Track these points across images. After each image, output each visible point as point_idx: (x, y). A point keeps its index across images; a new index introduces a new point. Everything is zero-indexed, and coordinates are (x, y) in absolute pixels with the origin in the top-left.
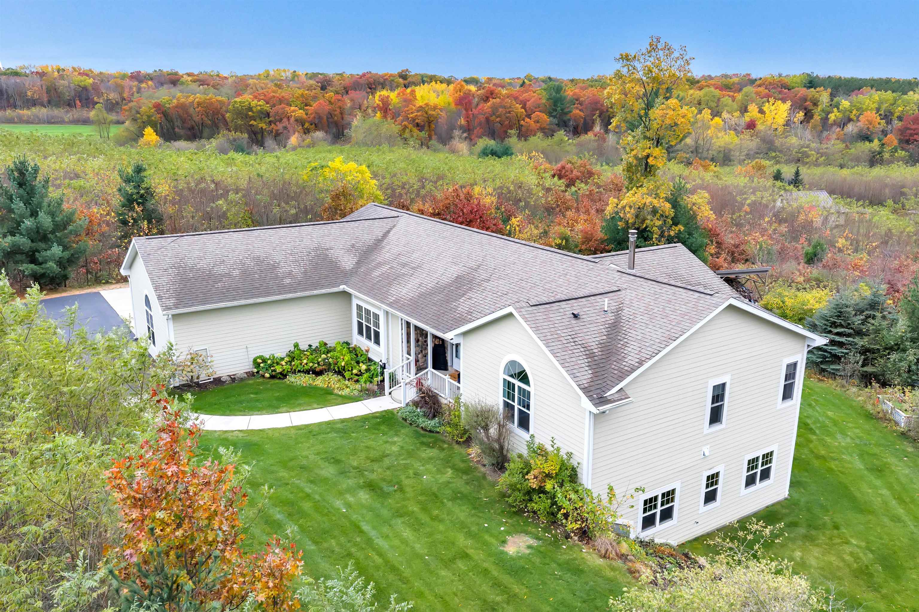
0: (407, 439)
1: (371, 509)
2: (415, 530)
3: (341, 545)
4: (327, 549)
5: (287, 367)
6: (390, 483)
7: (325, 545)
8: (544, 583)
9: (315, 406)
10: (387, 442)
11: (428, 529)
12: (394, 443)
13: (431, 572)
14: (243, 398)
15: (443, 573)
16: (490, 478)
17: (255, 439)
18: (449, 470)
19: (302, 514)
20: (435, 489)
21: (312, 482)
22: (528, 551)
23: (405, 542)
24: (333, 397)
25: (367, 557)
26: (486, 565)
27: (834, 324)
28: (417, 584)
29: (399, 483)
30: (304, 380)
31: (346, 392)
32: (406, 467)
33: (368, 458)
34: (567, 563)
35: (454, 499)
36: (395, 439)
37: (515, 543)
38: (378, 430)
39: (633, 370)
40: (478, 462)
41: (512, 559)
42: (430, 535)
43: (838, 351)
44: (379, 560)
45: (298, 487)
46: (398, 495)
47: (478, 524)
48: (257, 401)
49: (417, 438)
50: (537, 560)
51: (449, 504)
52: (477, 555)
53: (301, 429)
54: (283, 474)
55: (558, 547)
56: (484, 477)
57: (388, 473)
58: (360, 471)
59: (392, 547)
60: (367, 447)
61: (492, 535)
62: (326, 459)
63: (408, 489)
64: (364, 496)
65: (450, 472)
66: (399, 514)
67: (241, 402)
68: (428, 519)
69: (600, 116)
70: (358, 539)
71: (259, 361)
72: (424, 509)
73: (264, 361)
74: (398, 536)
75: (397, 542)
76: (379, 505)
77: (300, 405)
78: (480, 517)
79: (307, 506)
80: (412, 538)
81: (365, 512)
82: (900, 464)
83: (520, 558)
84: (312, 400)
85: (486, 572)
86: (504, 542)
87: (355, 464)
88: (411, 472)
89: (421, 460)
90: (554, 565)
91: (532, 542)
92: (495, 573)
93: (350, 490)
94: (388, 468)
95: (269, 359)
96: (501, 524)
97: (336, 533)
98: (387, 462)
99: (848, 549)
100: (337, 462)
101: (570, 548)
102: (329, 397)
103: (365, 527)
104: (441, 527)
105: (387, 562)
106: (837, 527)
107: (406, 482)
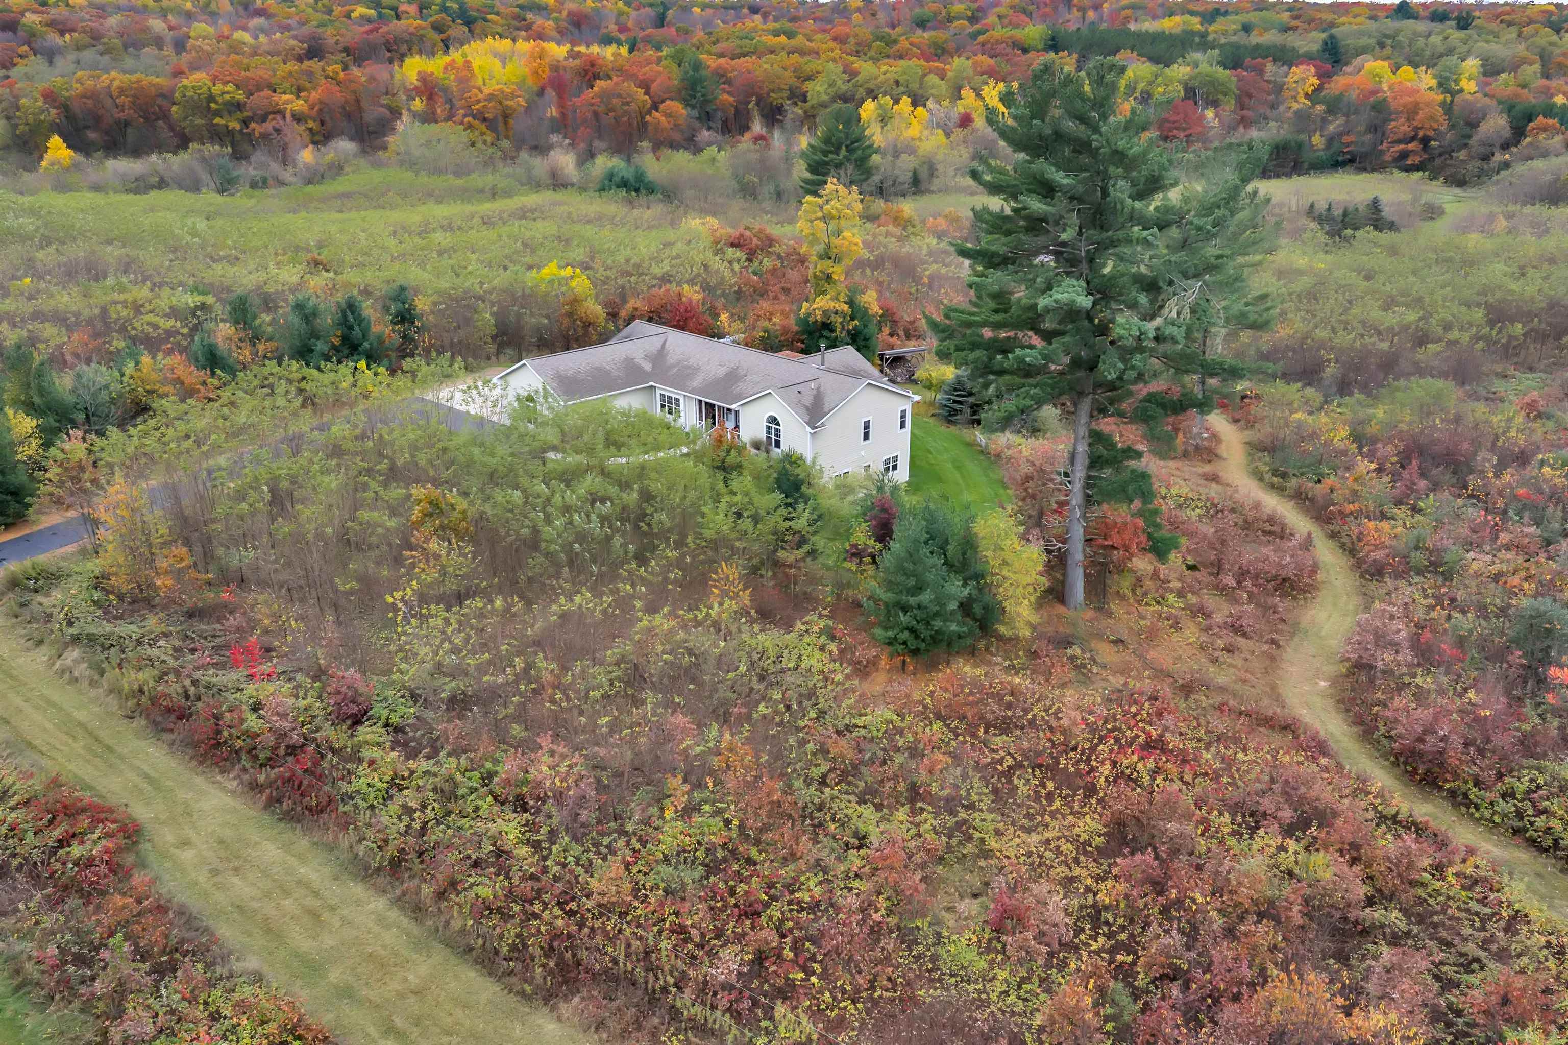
27: (956, 390)
39: (827, 414)
43: (957, 406)
69: (757, 104)
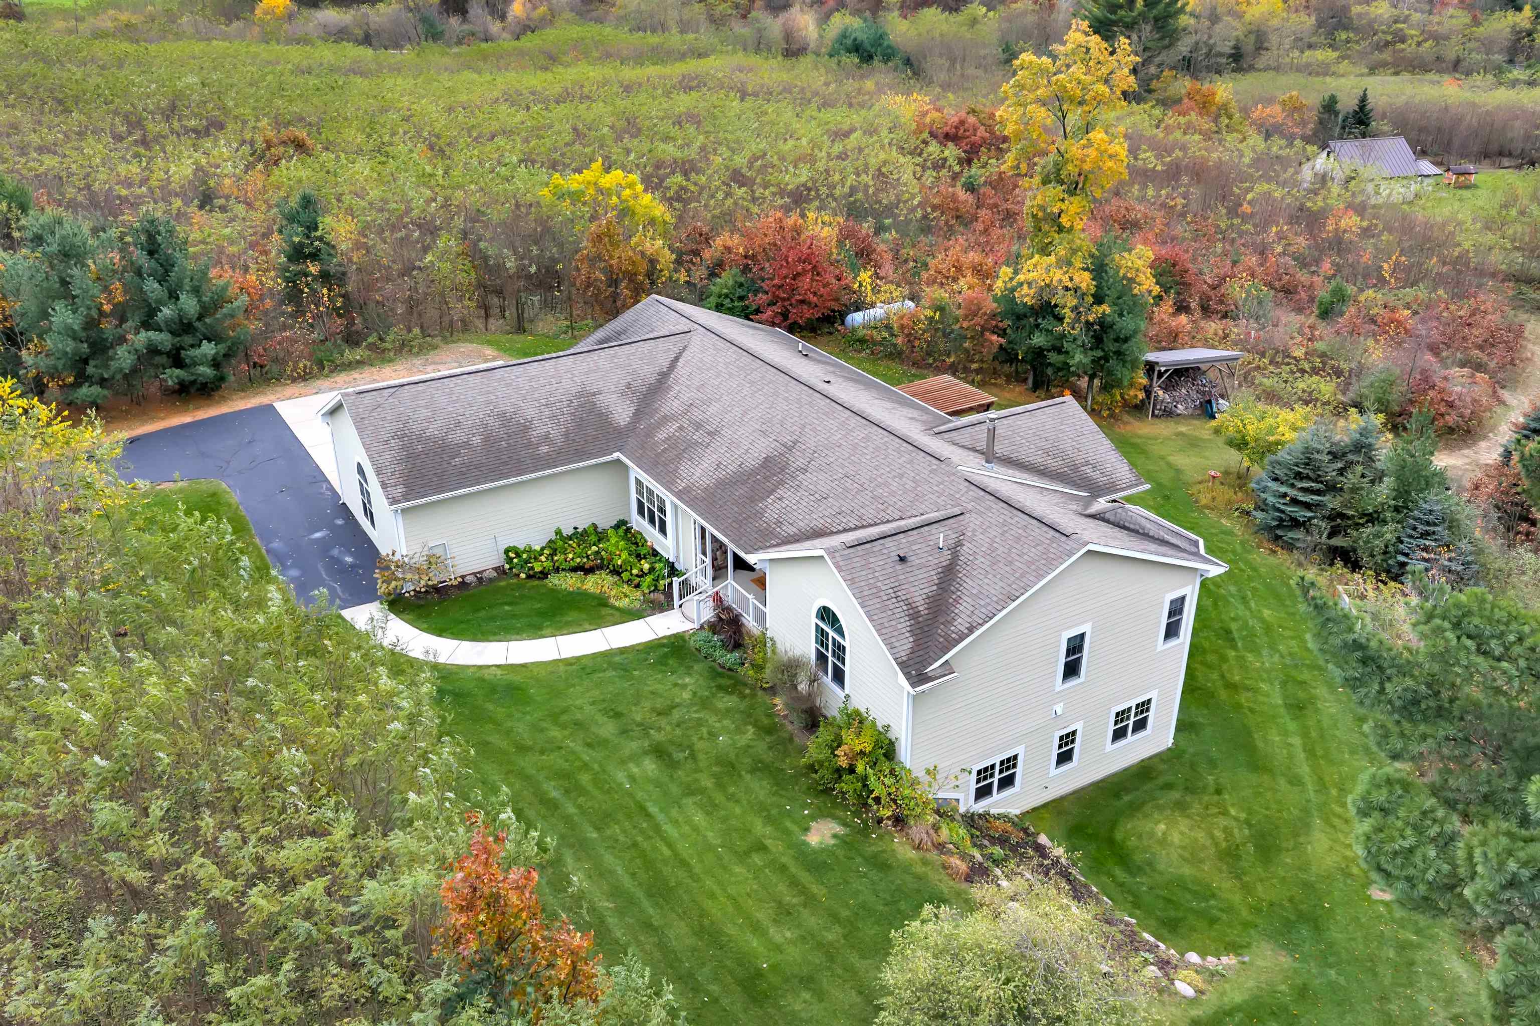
0: (701, 682)
1: (658, 784)
2: (708, 814)
3: (624, 831)
4: (610, 837)
5: (548, 564)
6: (680, 747)
7: (608, 832)
8: (847, 882)
9: (587, 626)
10: (676, 685)
11: (723, 813)
12: (684, 687)
13: (725, 868)
14: (495, 611)
15: (737, 869)
16: (797, 740)
17: (516, 678)
18: (750, 727)
19: (581, 791)
20: (732, 756)
21: (589, 745)
22: (832, 842)
23: (696, 829)
24: (607, 611)
25: (655, 848)
26: (784, 860)
28: (709, 883)
29: (691, 747)
30: (570, 581)
31: (623, 603)
32: (700, 723)
33: (653, 710)
34: (875, 856)
35: (753, 771)
36: (687, 680)
37: (818, 830)
38: (666, 665)
39: (962, 639)
40: (785, 716)
41: (815, 852)
42: (725, 820)
43: (1299, 512)
44: (666, 852)
45: (573, 752)
46: (689, 765)
47: (778, 806)
48: (514, 616)
49: (713, 678)
50: (841, 853)
51: (748, 777)
52: (776, 846)
53: (571, 664)
54: (555, 733)
55: (867, 836)
56: (791, 740)
57: (678, 732)
58: (644, 728)
59: (682, 835)
60: (652, 693)
61: (794, 822)
62: (605, 712)
63: (701, 756)
64: (650, 766)
65: (751, 730)
66: (690, 790)
67: (493, 619)
68: (723, 799)
70: (645, 825)
71: (512, 555)
72: (720, 786)
73: (518, 555)
74: (689, 822)
75: (687, 828)
76: (667, 779)
77: (568, 624)
78: (782, 796)
79: (585, 779)
80: (703, 824)
81: (651, 788)
82: (1332, 698)
83: (823, 850)
84: (584, 616)
85: (783, 868)
86: (807, 830)
87: (638, 718)
88: (704, 730)
89: (716, 711)
90: (859, 860)
91: (838, 829)
92: (793, 870)
93: (634, 758)
94: (678, 725)
95: (525, 551)
96: (805, 806)
97: (620, 816)
98: (676, 715)
99: (1223, 821)
100: (618, 715)
101: (880, 837)
102: (605, 611)
103: (653, 809)
104: (738, 810)
105: (676, 854)
106: (1218, 792)
107: (700, 745)
